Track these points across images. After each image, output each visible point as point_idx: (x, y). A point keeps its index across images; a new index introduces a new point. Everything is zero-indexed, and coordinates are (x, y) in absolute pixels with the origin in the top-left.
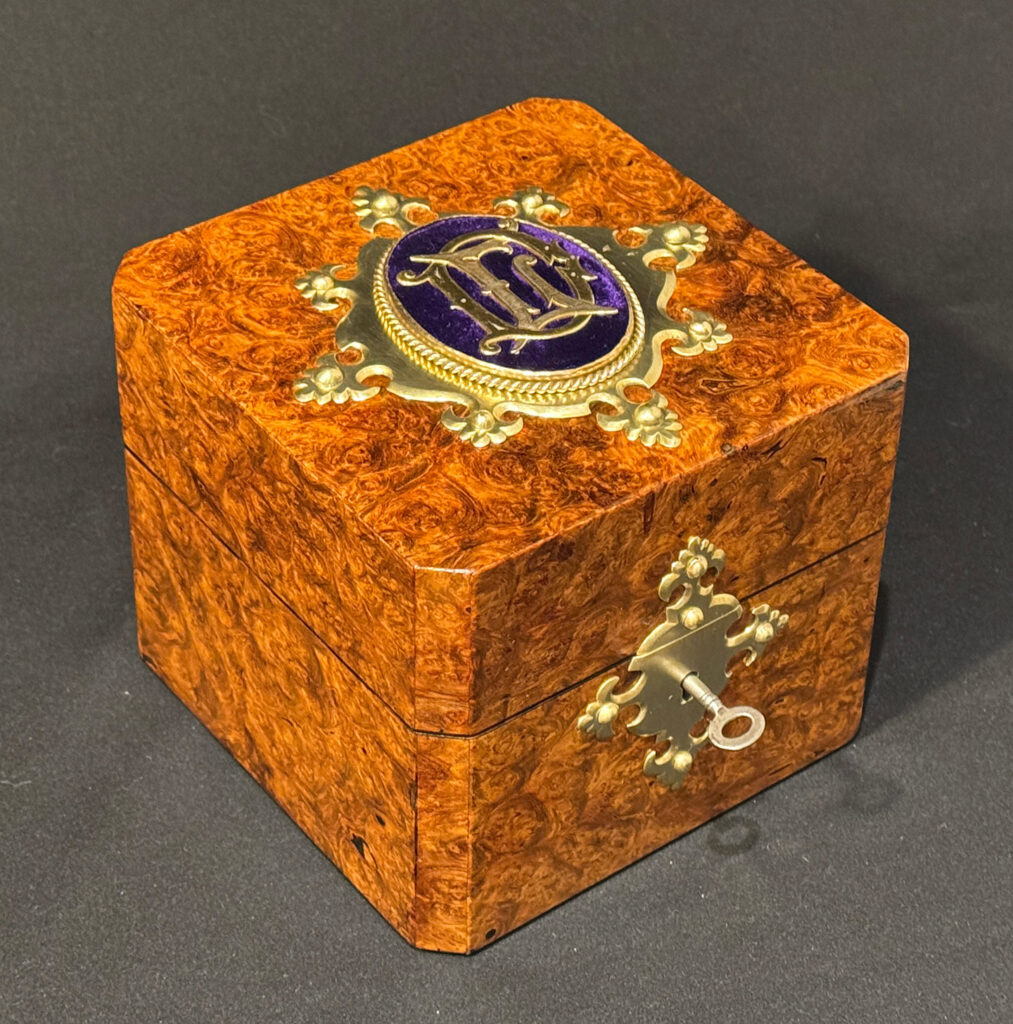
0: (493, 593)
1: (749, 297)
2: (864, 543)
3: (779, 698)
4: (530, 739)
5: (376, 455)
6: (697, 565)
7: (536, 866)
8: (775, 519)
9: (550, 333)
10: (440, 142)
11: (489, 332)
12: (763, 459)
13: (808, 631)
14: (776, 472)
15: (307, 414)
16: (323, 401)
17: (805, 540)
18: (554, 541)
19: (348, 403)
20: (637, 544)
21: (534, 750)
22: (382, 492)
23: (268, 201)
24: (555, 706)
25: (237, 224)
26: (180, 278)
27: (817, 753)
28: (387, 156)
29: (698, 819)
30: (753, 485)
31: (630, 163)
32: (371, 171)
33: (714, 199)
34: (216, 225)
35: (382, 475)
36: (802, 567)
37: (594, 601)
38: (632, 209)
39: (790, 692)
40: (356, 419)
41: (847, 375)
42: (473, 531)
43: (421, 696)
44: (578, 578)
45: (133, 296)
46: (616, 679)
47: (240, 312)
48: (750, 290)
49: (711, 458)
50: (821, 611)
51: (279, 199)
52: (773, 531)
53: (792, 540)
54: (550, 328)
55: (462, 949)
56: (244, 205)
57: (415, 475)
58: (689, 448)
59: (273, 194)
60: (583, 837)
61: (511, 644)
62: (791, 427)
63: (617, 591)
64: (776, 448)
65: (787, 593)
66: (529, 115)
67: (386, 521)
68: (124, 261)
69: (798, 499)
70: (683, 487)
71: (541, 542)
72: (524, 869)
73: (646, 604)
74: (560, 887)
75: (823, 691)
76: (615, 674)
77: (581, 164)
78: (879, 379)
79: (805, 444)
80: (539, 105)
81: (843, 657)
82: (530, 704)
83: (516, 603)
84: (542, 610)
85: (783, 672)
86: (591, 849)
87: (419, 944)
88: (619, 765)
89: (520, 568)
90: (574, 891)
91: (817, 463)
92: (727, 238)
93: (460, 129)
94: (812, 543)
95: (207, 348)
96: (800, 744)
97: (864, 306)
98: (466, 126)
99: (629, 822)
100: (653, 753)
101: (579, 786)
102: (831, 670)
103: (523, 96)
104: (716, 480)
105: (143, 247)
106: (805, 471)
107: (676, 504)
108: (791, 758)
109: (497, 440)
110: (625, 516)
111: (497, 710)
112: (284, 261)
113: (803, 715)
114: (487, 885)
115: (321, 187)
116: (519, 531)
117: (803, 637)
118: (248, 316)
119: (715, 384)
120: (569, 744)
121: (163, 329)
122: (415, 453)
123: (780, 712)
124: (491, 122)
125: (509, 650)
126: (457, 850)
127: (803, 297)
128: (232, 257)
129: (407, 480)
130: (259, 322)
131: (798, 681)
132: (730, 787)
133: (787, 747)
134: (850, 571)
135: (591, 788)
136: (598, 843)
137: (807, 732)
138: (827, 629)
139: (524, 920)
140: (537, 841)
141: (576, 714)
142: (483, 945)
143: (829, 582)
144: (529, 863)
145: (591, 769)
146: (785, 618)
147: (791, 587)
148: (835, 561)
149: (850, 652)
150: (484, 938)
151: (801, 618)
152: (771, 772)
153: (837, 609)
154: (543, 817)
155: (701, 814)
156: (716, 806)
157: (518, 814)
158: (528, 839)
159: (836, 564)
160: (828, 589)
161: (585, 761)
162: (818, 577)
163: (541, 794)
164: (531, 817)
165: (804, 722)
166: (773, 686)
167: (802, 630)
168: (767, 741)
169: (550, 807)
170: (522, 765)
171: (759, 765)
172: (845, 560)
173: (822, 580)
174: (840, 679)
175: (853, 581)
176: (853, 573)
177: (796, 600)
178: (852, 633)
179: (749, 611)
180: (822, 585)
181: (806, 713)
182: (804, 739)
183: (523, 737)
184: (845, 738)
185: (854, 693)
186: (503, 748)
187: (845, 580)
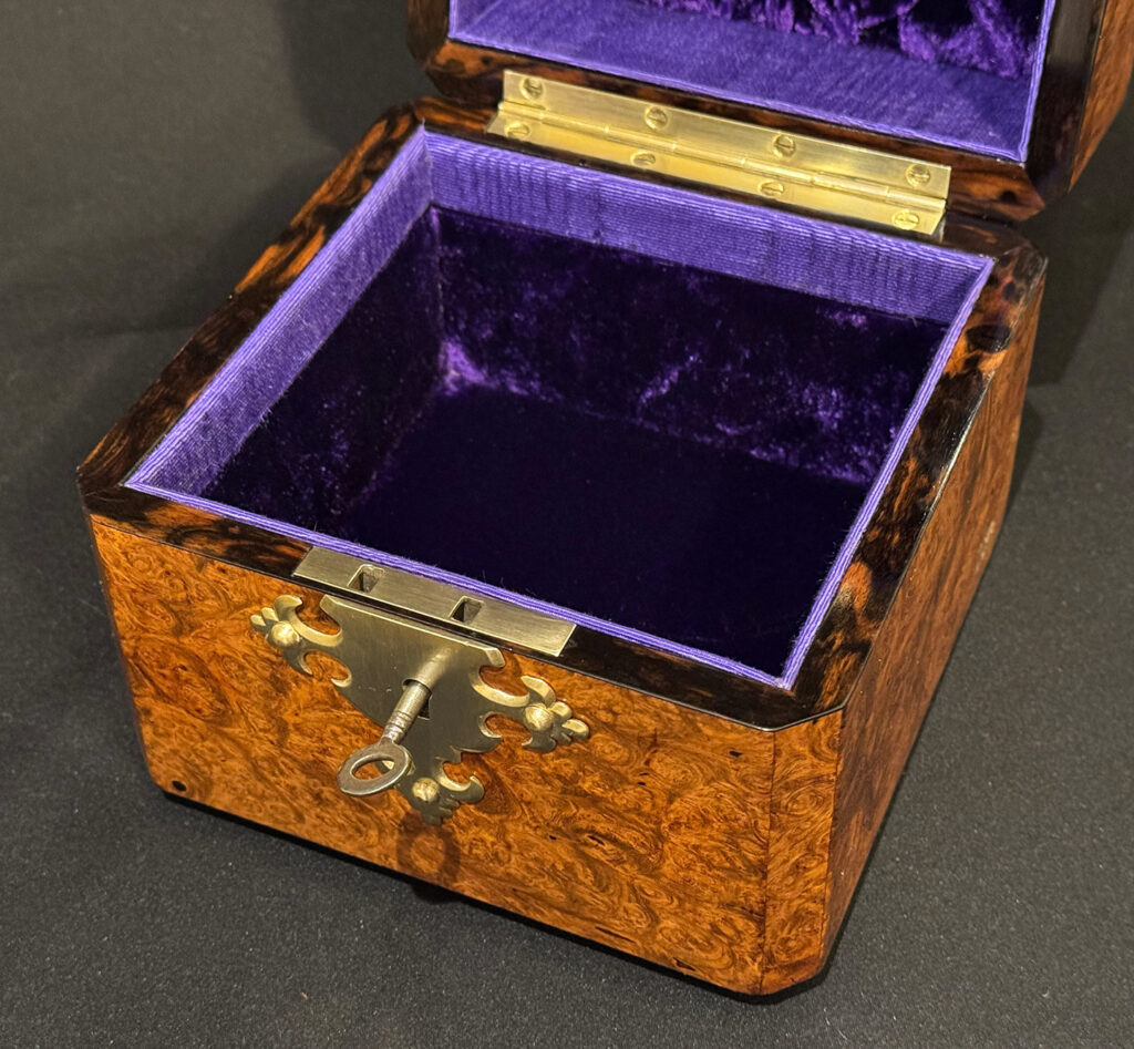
2: (725, 723)
3: (595, 834)
4: (179, 583)
13: (633, 779)
21: (188, 602)
27: (681, 964)
29: (481, 892)
39: (614, 841)
46: (298, 600)
50: (656, 768)
65: (586, 694)
72: (208, 744)
75: (677, 885)
76: (297, 593)
81: (710, 864)
85: (594, 801)
86: (308, 797)
88: (330, 721)
90: (294, 831)
96: (645, 927)
101: (273, 704)
102: (688, 868)
108: (631, 934)
113: (642, 889)
117: (624, 780)
123: (597, 854)
131: (626, 836)
132: (529, 891)
133: (621, 913)
134: (704, 747)
135: (289, 717)
136: (317, 796)
137: (655, 920)
138: (671, 801)
139: (226, 807)
140: (222, 724)
141: (248, 604)
142: (171, 790)
143: (665, 736)
144: (215, 741)
145: (285, 694)
146: (579, 727)
147: (591, 692)
148: (671, 712)
149: (724, 869)
150: (170, 783)
151: (617, 749)
152: (598, 925)
153: (686, 786)
154: (224, 701)
155: (484, 889)
156: (510, 900)
157: (184, 668)
158: (206, 712)
159: (674, 718)
160: (663, 744)
161: (272, 675)
162: (641, 712)
163: (213, 668)
164: (203, 685)
165: (648, 902)
166: (582, 811)
167: (623, 770)
168: (581, 877)
169: (232, 697)
170: (174, 607)
171: (574, 900)
172: (692, 723)
173: (651, 725)
174: (707, 892)
175: (712, 767)
176: (709, 754)
177: (604, 716)
178: (721, 842)
179: (518, 672)
180: (651, 729)
181: (650, 892)
182: (652, 926)
183: (168, 573)
184: (731, 982)
185: (738, 931)
186: (141, 564)
187: (697, 754)
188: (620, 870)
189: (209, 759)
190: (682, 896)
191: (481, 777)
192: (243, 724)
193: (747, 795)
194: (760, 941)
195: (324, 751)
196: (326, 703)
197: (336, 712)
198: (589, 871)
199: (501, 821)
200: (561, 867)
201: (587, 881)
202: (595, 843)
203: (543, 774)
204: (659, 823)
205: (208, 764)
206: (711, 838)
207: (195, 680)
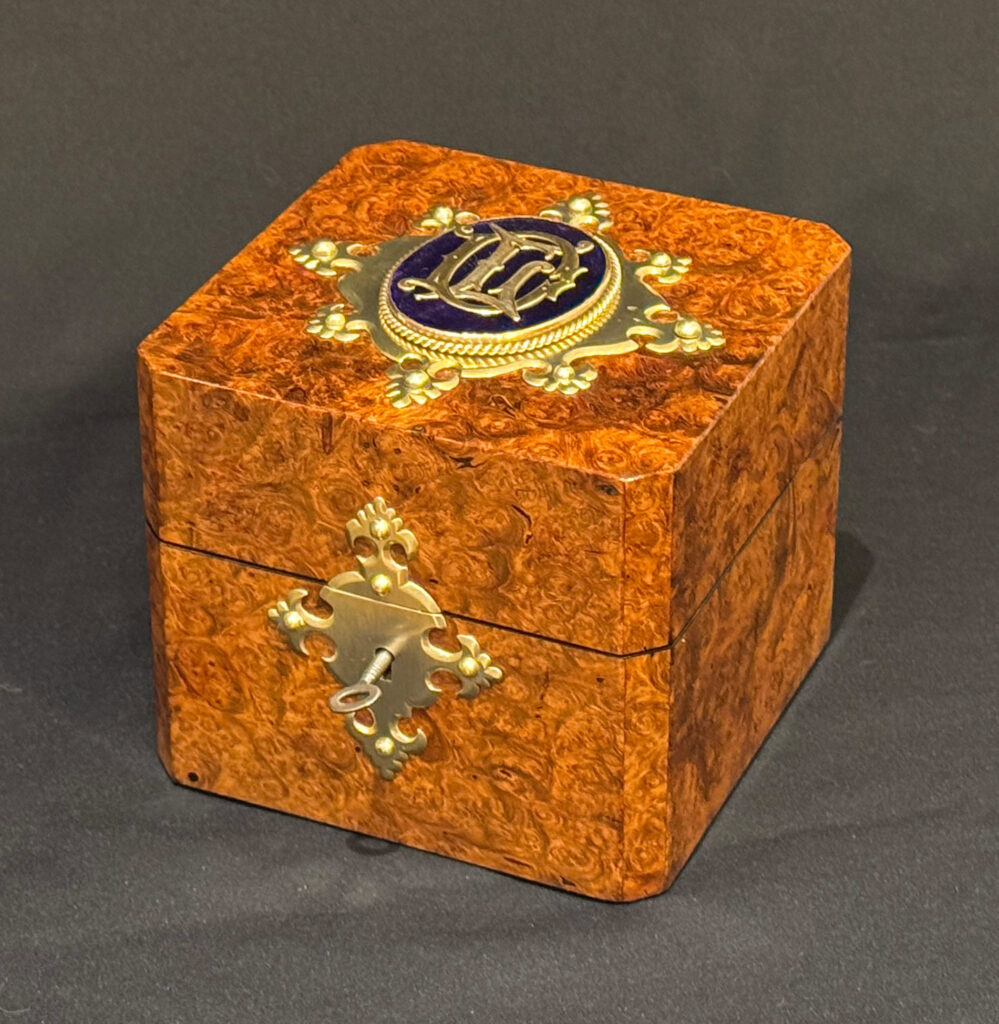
0: (171, 404)
1: (643, 386)
2: (593, 655)
3: (505, 769)
4: (218, 589)
5: (255, 296)
6: (383, 528)
7: (236, 741)
8: (470, 543)
10: (706, 206)
12: (453, 464)
13: (532, 713)
15: (276, 258)
18: (231, 394)
20: (317, 458)
21: (223, 604)
22: (211, 310)
24: (243, 574)
27: (565, 881)
29: (420, 840)
30: (444, 486)
31: (780, 289)
35: (232, 305)
36: (515, 627)
39: (519, 772)
40: (290, 277)
41: (583, 455)
44: (256, 450)
45: (349, 158)
46: (305, 593)
47: (374, 200)
48: (656, 384)
49: (398, 425)
50: (548, 702)
52: (473, 558)
53: (498, 585)
57: (244, 317)
60: (288, 755)
61: (191, 470)
62: (484, 450)
63: (299, 495)
64: (466, 462)
65: (501, 645)
66: (795, 230)
69: (500, 541)
70: (364, 431)
71: (218, 387)
72: (222, 732)
73: (335, 535)
74: (264, 787)
75: (562, 805)
76: (304, 587)
77: (752, 270)
78: (594, 472)
79: (502, 483)
80: (818, 229)
81: (584, 781)
82: (218, 551)
83: (196, 432)
84: (221, 458)
85: (505, 737)
86: (295, 771)
88: (319, 696)
89: (195, 396)
90: (281, 806)
91: (519, 514)
92: (721, 357)
94: (525, 606)
96: (539, 850)
99: (336, 775)
101: (276, 687)
102: (570, 787)
104: (400, 451)
106: (504, 512)
107: (357, 446)
108: (530, 859)
110: (301, 419)
111: (183, 531)
113: (538, 815)
114: (184, 717)
117: (526, 715)
118: (372, 204)
123: (505, 786)
124: (764, 218)
125: (190, 475)
127: (673, 410)
128: (440, 177)
129: (237, 316)
130: (370, 210)
131: (528, 766)
132: (455, 832)
133: (523, 840)
134: (579, 678)
135: (288, 698)
136: (302, 769)
137: (547, 841)
138: (557, 729)
139: (228, 793)
140: (236, 712)
141: (266, 601)
142: (186, 782)
144: (228, 728)
145: (287, 676)
146: (496, 672)
147: (505, 643)
148: (558, 651)
149: (593, 783)
150: (186, 775)
151: (521, 689)
152: (508, 856)
153: (568, 713)
154: (239, 689)
155: (423, 837)
156: (441, 843)
157: (212, 664)
158: (225, 701)
159: (559, 656)
160: (552, 680)
161: (279, 661)
162: (538, 654)
163: (235, 662)
164: (225, 677)
165: (541, 826)
166: (497, 749)
167: (524, 706)
168: (495, 811)
169: (246, 684)
170: (212, 612)
171: (488, 835)
172: (570, 658)
173: (544, 663)
174: (583, 807)
175: (585, 694)
176: (583, 683)
177: (513, 662)
178: (592, 759)
179: (456, 632)
180: (544, 668)
181: (544, 815)
182: (544, 848)
183: (211, 581)
184: (601, 891)
185: (604, 840)
186: (192, 577)
187: (575, 684)
188: (522, 798)
189: (221, 746)
190: (565, 813)
191: (425, 730)
192: (252, 709)
193: (608, 714)
194: (621, 847)
195: (311, 725)
196: (316, 679)
197: (323, 687)
198: (500, 803)
199: (438, 768)
200: (480, 804)
201: (500, 816)
202: (504, 776)
203: (470, 720)
204: (549, 751)
205: (219, 752)
206: (585, 756)
207: (220, 675)
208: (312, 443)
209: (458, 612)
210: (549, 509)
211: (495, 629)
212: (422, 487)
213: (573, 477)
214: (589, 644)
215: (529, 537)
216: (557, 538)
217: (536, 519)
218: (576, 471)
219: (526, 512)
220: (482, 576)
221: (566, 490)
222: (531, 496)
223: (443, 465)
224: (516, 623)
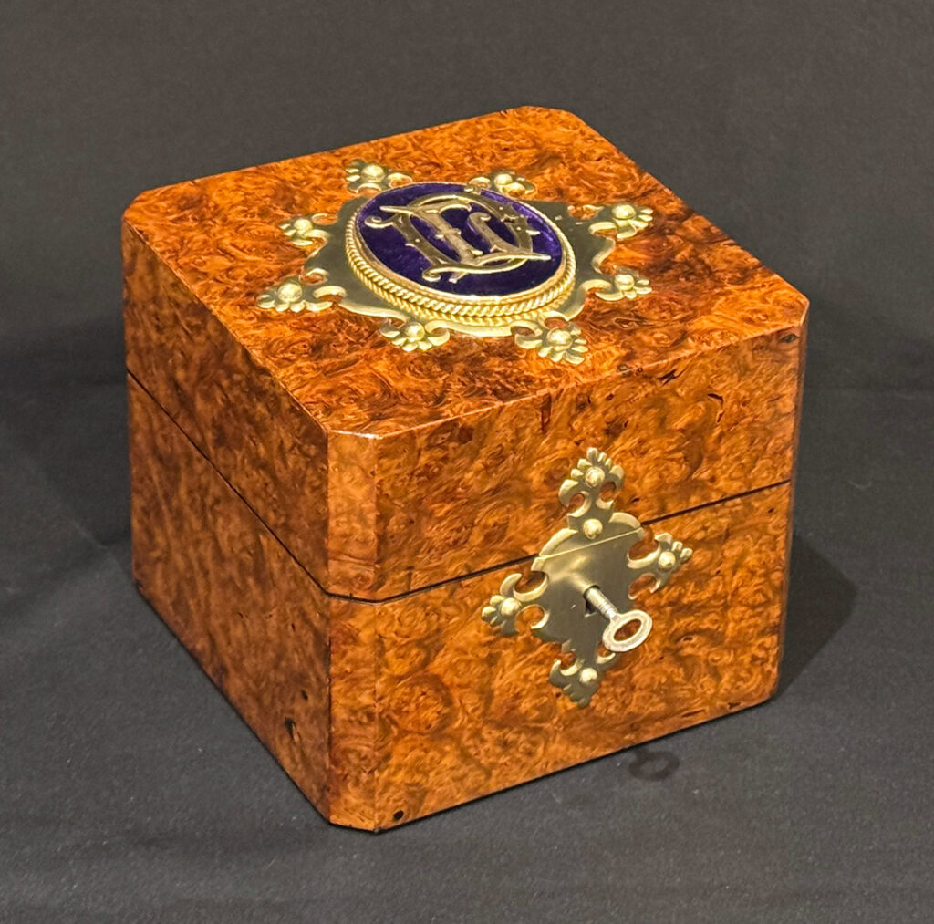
0: (396, 461)
1: (675, 263)
2: (767, 492)
3: (688, 635)
4: (434, 617)
5: (316, 349)
6: (595, 475)
7: (444, 754)
8: (671, 448)
9: (488, 269)
10: (435, 132)
11: (435, 265)
12: (659, 384)
13: (714, 572)
14: (672, 400)
15: (265, 317)
16: (281, 309)
17: (705, 476)
18: (454, 422)
19: (303, 312)
20: (535, 443)
21: (438, 631)
22: (313, 376)
23: (273, 164)
24: (459, 590)
25: (241, 180)
26: (182, 214)
27: (732, 706)
28: (385, 140)
29: (609, 746)
30: (650, 408)
31: (599, 159)
32: (366, 149)
33: (667, 190)
34: (222, 179)
35: (317, 364)
36: (704, 503)
37: (495, 491)
38: (590, 192)
39: (699, 632)
40: (306, 324)
41: (746, 324)
42: (385, 409)
43: (334, 559)
44: (478, 464)
45: (139, 224)
46: (518, 575)
47: (227, 242)
48: (678, 257)
49: (608, 374)
50: (727, 553)
51: (282, 164)
52: (672, 460)
53: (692, 473)
54: (487, 265)
55: (371, 827)
56: (251, 166)
57: (346, 366)
58: (590, 365)
59: (279, 160)
60: (491, 734)
61: (413, 516)
62: (685, 358)
63: (517, 486)
64: (670, 376)
65: (690, 526)
66: (520, 119)
67: (312, 397)
68: (138, 198)
69: (695, 432)
70: (580, 394)
71: (441, 421)
72: (431, 754)
73: (548, 506)
74: (468, 782)
75: (734, 639)
76: (516, 571)
77: (556, 157)
78: (773, 330)
79: (700, 379)
80: (530, 111)
81: (753, 607)
82: (435, 581)
83: (419, 476)
84: (444, 488)
85: (689, 609)
86: (498, 750)
87: (333, 819)
88: (524, 666)
89: (421, 441)
90: (483, 792)
91: (713, 399)
92: (670, 219)
93: (455, 125)
94: (713, 479)
95: (192, 264)
96: (712, 691)
97: (776, 276)
98: (461, 123)
99: (536, 731)
100: (559, 662)
101: (486, 680)
102: (741, 619)
103: (517, 104)
104: (611, 396)
105: (156, 190)
106: (701, 404)
107: (573, 412)
108: (703, 704)
109: (424, 347)
110: (523, 412)
111: (401, 580)
112: (275, 209)
113: (713, 660)
114: (393, 761)
115: (322, 158)
116: (425, 411)
117: (709, 577)
118: (233, 245)
119: (627, 322)
120: (473, 633)
121: (158, 249)
122: (350, 351)
123: (688, 651)
124: (485, 121)
125: (412, 522)
126: (365, 720)
127: (724, 266)
128: (230, 203)
129: (338, 369)
130: (241, 250)
131: (706, 624)
132: (641, 719)
133: (699, 690)
134: (754, 518)
135: (496, 684)
136: (505, 745)
137: (719, 679)
138: (734, 574)
139: (432, 809)
140: (444, 727)
141: (480, 603)
142: (391, 824)
143: (733, 525)
144: (435, 748)
145: (496, 664)
146: (687, 552)
147: (694, 522)
148: (738, 505)
149: (760, 605)
150: (391, 818)
151: (705, 556)
152: (683, 714)
153: (743, 555)
154: (449, 703)
155: (613, 741)
156: (627, 737)
157: (424, 694)
158: (434, 723)
159: (739, 508)
160: (732, 532)
161: (489, 654)
162: (721, 517)
163: (447, 678)
164: (436, 700)
165: (715, 668)
166: (681, 621)
167: (708, 569)
168: (676, 679)
169: (456, 694)
170: (427, 642)
171: (671, 703)
172: (748, 505)
173: (726, 522)
174: (751, 631)
175: (758, 530)
176: (757, 521)
177: (699, 536)
178: (761, 584)
179: (651, 536)
180: (725, 528)
181: (716, 658)
182: (716, 687)
183: (427, 614)
184: (760, 696)
185: (767, 650)
186: (408, 621)
187: (750, 526)
188: (701, 653)
189: (428, 769)
190: (736, 645)
195: (517, 697)
196: (523, 652)
197: (530, 655)
198: (682, 669)
199: (630, 669)
200: (664, 681)
201: (681, 680)
202: (687, 642)
204: (726, 596)
205: (426, 775)
207: (430, 700)
208: (532, 430)
209: (656, 517)
210: (739, 381)
211: (686, 515)
212: (630, 419)
213: (761, 342)
214: (765, 484)
215: (721, 415)
216: (744, 404)
217: (728, 396)
218: (762, 336)
219: (720, 395)
220: (677, 472)
221: (754, 358)
222: (725, 377)
223: (650, 389)
224: (705, 499)
